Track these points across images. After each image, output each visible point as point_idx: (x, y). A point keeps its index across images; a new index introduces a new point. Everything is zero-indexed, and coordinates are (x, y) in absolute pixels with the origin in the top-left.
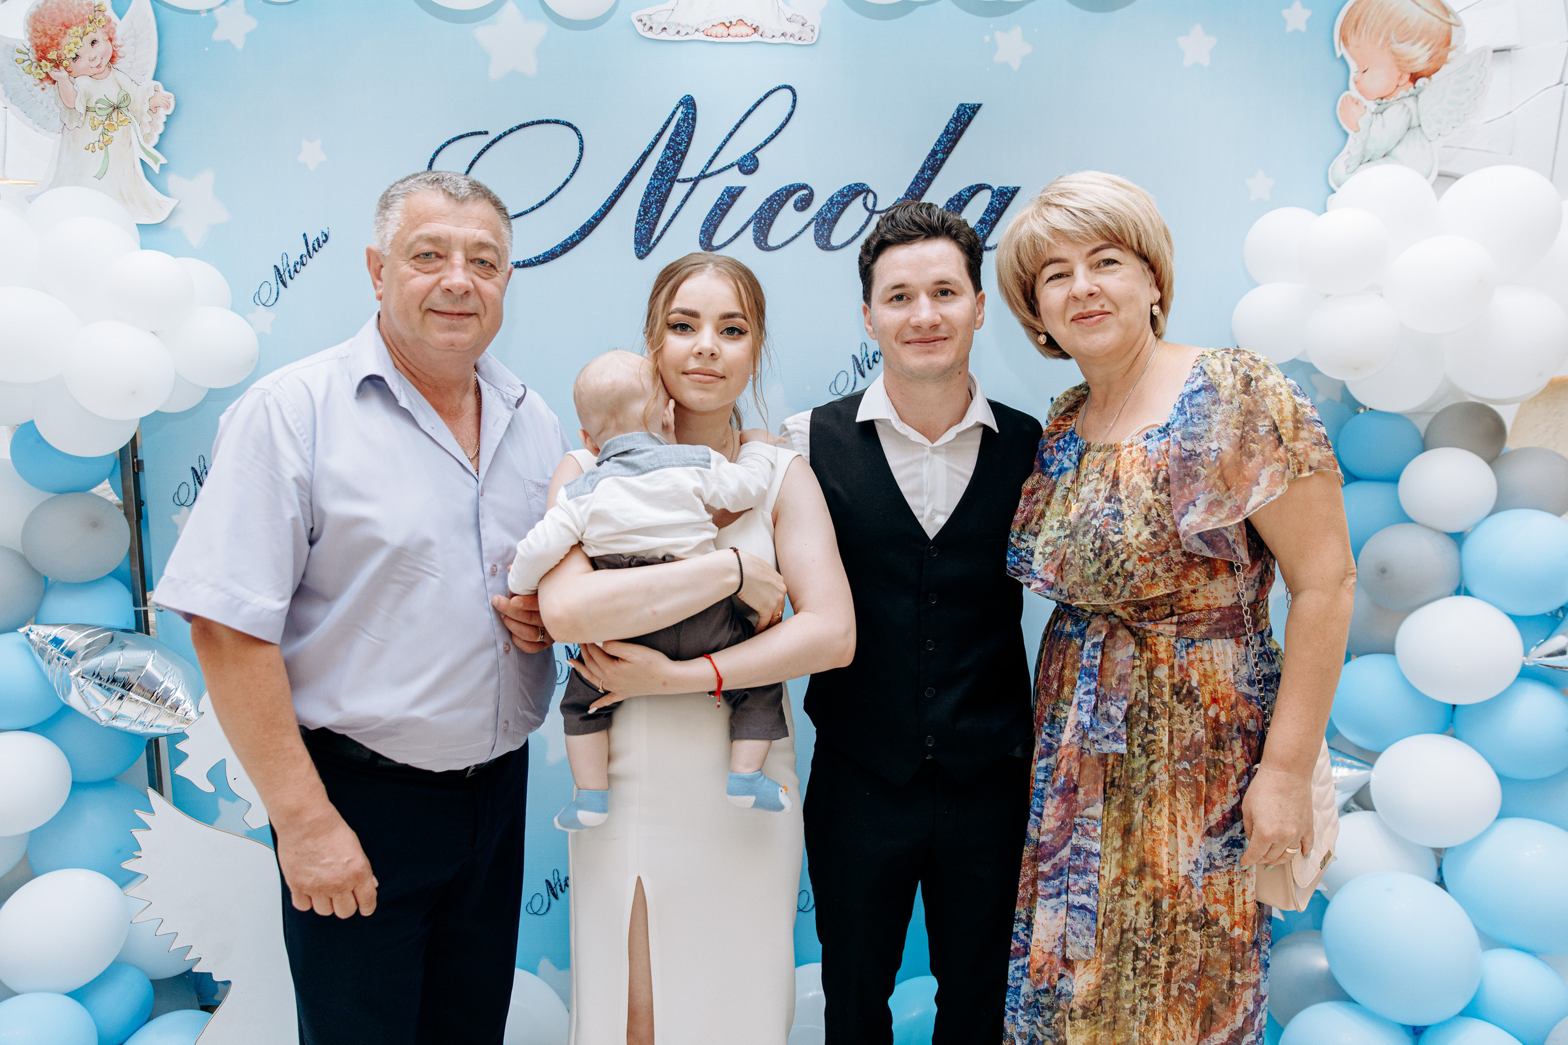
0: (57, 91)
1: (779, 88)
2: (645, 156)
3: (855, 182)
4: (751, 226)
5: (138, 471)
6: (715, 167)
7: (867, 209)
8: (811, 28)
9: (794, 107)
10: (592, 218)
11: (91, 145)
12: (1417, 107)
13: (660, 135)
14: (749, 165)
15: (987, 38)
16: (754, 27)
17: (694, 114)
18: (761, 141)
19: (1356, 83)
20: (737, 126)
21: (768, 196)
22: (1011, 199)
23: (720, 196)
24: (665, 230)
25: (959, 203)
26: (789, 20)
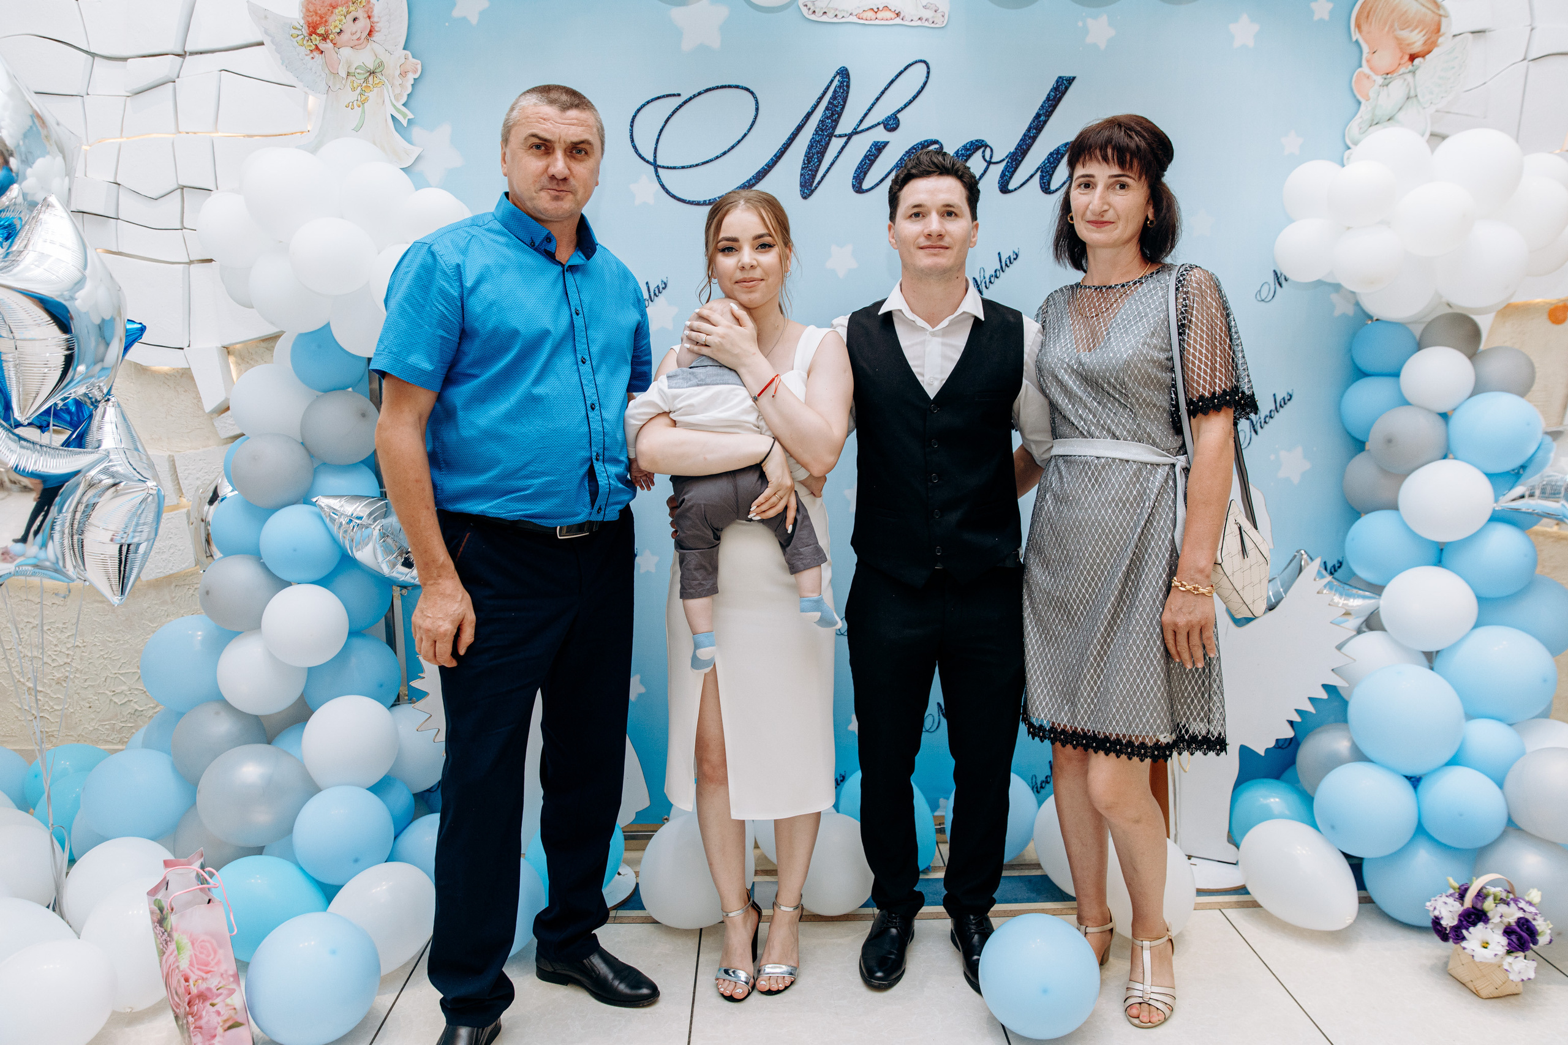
0: (324, 61)
1: (916, 62)
2: (808, 116)
3: (976, 139)
6: (863, 126)
7: (985, 160)
8: (942, 14)
9: (928, 77)
10: (765, 166)
11: (351, 104)
12: (1414, 81)
13: (821, 98)
14: (892, 124)
15: (1080, 24)
16: (897, 12)
17: (848, 82)
18: (902, 105)
19: (1368, 61)
20: (883, 93)
21: (907, 150)
23: (868, 148)
24: (824, 176)
25: (1057, 156)
26: (925, 7)
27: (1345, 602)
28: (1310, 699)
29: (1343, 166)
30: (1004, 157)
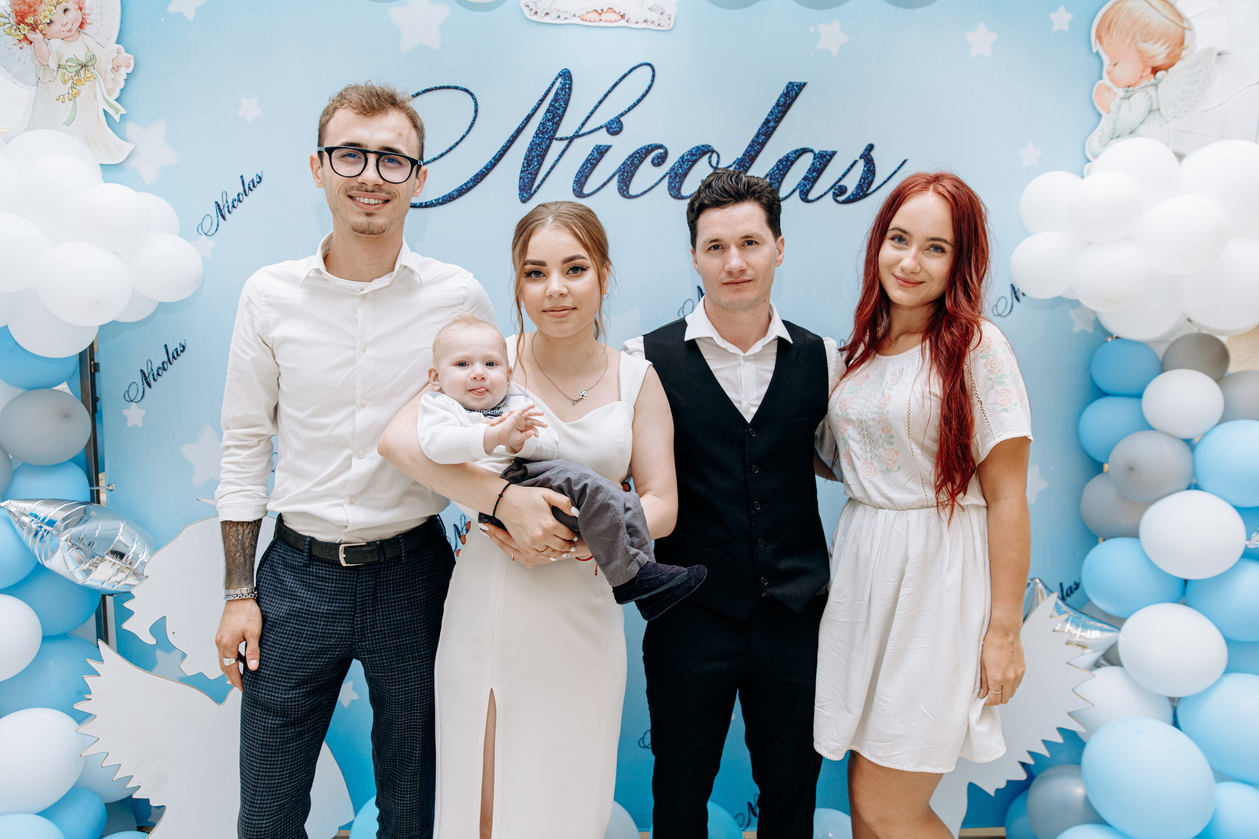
0: (33, 51)
1: (641, 65)
2: (529, 118)
3: (703, 144)
4: (616, 178)
5: (95, 371)
6: (586, 129)
8: (669, 16)
9: (653, 81)
10: (484, 168)
11: (62, 97)
12: (1157, 94)
13: (542, 101)
14: (615, 127)
15: (812, 29)
16: (621, 14)
17: (571, 85)
18: (626, 108)
19: (1109, 73)
20: (606, 96)
21: (630, 154)
22: (829, 161)
23: (590, 152)
24: (544, 179)
25: (787, 163)
26: (650, 9)
27: (1083, 634)
28: (1044, 742)
29: (1083, 177)
30: (731, 163)
